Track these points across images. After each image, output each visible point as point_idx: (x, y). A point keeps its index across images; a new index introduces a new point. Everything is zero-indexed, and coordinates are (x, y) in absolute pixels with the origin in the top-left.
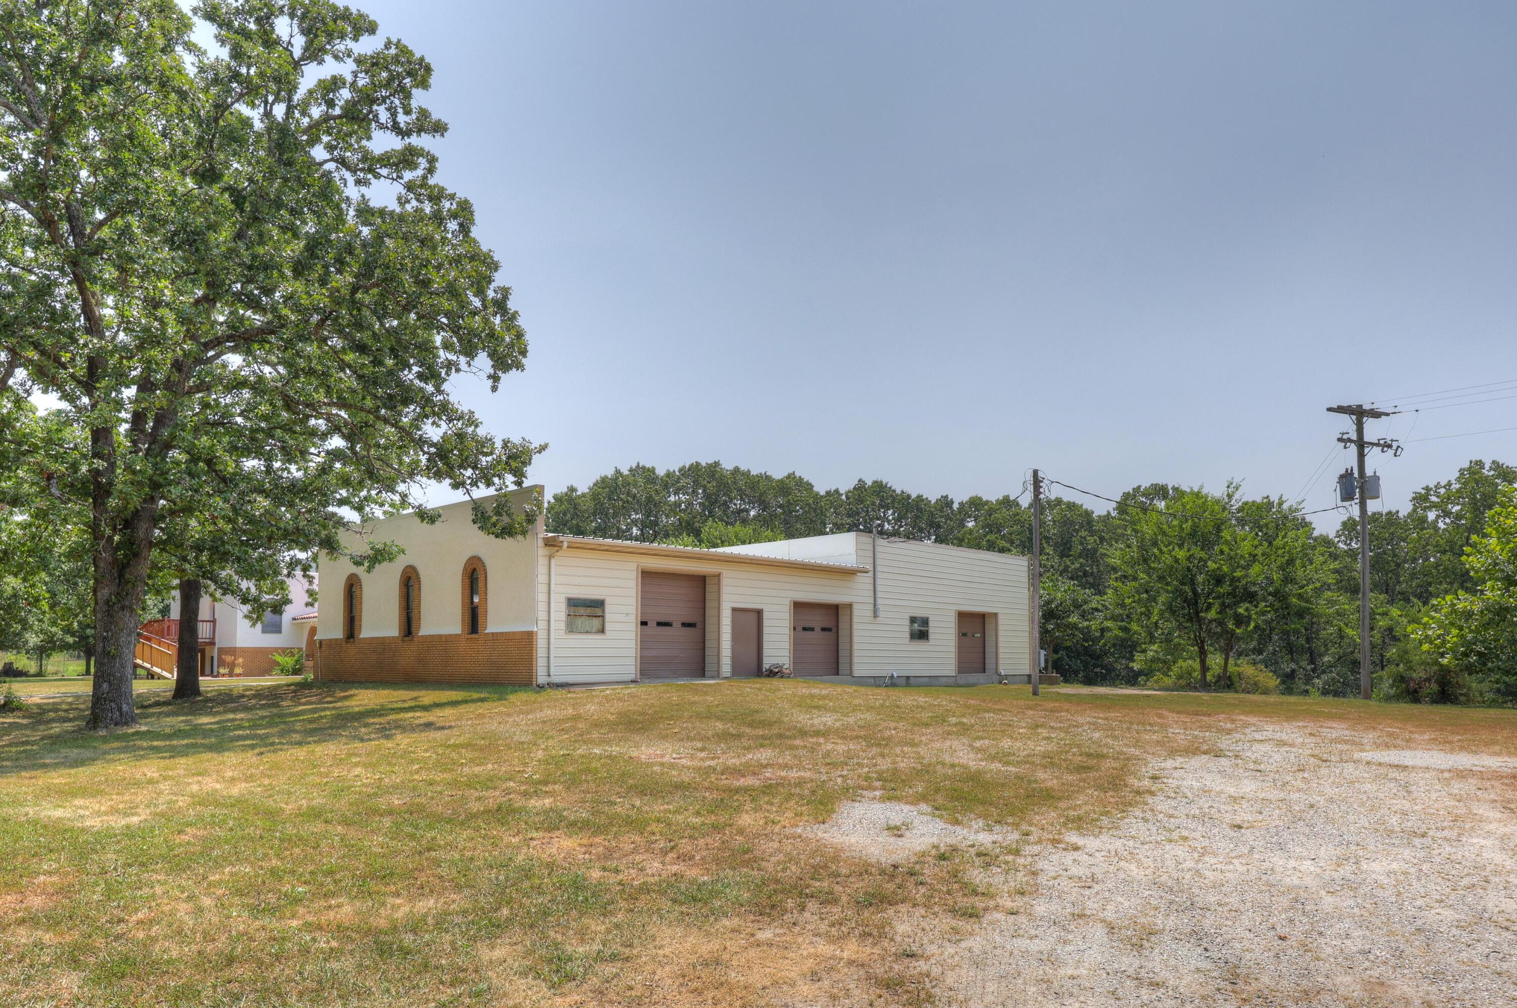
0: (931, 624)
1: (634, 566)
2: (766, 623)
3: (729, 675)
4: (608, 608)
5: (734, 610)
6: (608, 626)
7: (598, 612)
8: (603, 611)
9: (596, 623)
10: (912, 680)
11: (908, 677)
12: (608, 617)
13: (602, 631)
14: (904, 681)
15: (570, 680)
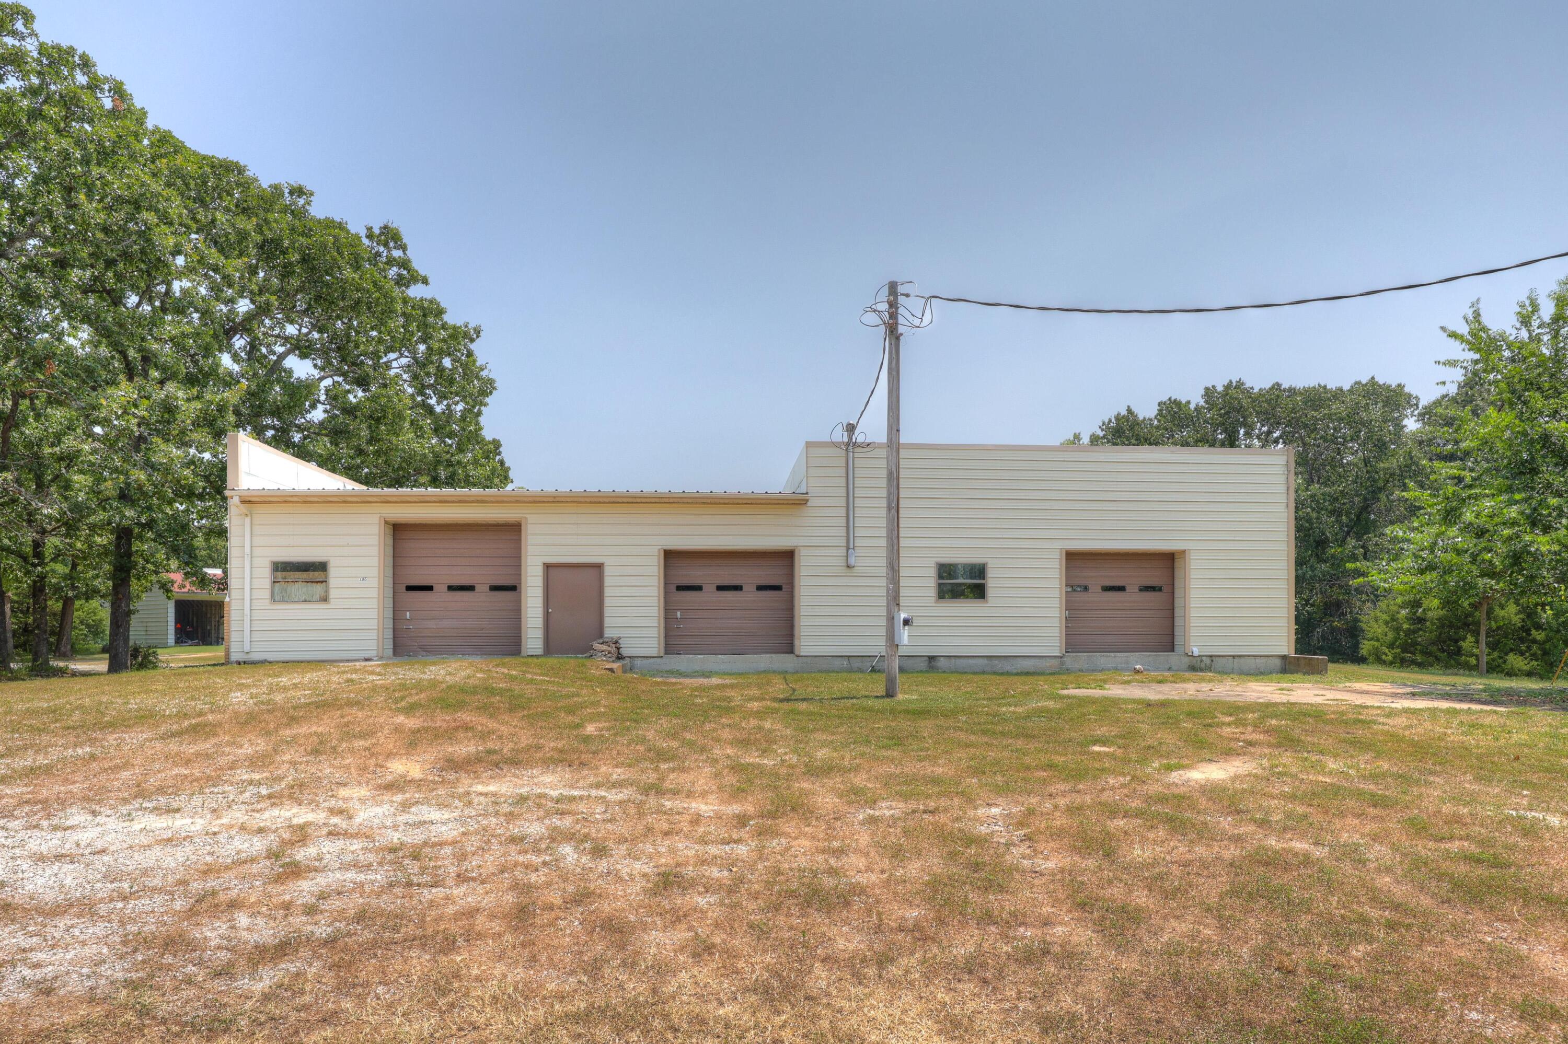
0: (990, 573)
1: (375, 519)
2: (608, 581)
3: (540, 652)
4: (333, 572)
5: (548, 567)
6: (333, 593)
7: (317, 575)
8: (326, 577)
9: (318, 589)
10: (942, 663)
11: (932, 658)
12: (333, 582)
13: (325, 599)
14: (923, 665)
15: (270, 657)
